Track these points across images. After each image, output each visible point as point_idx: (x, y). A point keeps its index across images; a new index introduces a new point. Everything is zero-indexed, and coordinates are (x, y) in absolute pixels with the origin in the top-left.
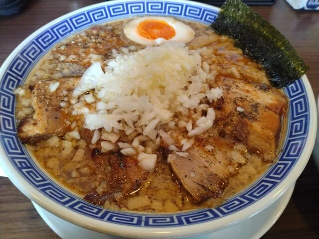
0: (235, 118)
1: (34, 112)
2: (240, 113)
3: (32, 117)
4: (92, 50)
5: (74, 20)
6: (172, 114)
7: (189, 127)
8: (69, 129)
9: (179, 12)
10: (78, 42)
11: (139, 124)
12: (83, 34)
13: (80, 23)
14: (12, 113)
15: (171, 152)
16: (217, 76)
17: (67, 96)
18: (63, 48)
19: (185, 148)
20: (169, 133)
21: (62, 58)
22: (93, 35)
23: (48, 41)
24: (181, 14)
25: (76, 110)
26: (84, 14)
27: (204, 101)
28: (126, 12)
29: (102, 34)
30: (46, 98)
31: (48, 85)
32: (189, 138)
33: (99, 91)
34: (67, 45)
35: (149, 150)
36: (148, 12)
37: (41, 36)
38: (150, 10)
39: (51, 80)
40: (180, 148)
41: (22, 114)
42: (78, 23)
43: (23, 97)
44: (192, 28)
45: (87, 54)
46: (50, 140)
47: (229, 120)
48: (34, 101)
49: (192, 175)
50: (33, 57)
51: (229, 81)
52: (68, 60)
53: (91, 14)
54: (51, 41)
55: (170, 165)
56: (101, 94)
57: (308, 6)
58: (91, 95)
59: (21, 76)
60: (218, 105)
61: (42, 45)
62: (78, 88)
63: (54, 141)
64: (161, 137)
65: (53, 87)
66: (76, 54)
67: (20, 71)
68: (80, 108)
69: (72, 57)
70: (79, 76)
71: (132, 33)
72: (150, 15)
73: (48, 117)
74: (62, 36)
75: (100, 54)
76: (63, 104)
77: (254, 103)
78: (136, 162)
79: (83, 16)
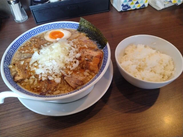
0: (85, 62)
1: (17, 72)
2: (87, 60)
3: (17, 74)
4: (33, 47)
5: (24, 37)
6: (64, 64)
7: (70, 67)
8: (31, 76)
9: (64, 26)
10: (28, 45)
11: (53, 69)
12: (29, 41)
13: (27, 37)
14: (10, 74)
15: (65, 76)
16: (80, 49)
17: (28, 65)
18: (22, 48)
19: (69, 74)
20: (64, 70)
21: (23, 52)
22: (33, 41)
23: (16, 46)
24: (65, 27)
25: (32, 69)
26: (28, 33)
27: (75, 58)
28: (44, 29)
29: (36, 40)
30: (21, 67)
31: (20, 62)
32: (71, 71)
33: (38, 61)
34: (23, 47)
35: (58, 77)
36: (53, 28)
37: (13, 45)
38: (53, 27)
39: (21, 60)
40: (68, 74)
41: (13, 74)
42: (26, 37)
43: (12, 68)
44: (70, 32)
45: (32, 49)
46: (25, 80)
47: (83, 63)
48: (17, 69)
49: (72, 81)
50: (12, 53)
51: (84, 50)
52: (25, 52)
53: (30, 33)
54: (17, 46)
55: (65, 80)
56: (39, 62)
57: (123, 10)
58: (36, 63)
59: (10, 61)
60: (80, 59)
61: (14, 48)
62: (31, 62)
63: (26, 80)
64: (61, 72)
65: (22, 63)
66: (28, 49)
67: (9, 59)
68: (33, 68)
69: (27, 51)
70: (31, 57)
71: (48, 38)
72: (54, 29)
73: (23, 73)
74: (21, 43)
75: (37, 48)
76: (27, 68)
77: (91, 56)
78: (54, 81)
79: (28, 34)
